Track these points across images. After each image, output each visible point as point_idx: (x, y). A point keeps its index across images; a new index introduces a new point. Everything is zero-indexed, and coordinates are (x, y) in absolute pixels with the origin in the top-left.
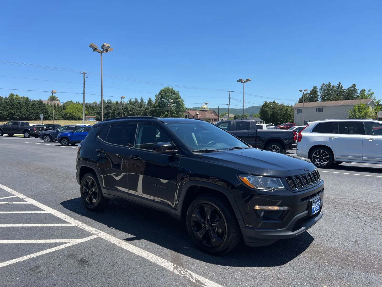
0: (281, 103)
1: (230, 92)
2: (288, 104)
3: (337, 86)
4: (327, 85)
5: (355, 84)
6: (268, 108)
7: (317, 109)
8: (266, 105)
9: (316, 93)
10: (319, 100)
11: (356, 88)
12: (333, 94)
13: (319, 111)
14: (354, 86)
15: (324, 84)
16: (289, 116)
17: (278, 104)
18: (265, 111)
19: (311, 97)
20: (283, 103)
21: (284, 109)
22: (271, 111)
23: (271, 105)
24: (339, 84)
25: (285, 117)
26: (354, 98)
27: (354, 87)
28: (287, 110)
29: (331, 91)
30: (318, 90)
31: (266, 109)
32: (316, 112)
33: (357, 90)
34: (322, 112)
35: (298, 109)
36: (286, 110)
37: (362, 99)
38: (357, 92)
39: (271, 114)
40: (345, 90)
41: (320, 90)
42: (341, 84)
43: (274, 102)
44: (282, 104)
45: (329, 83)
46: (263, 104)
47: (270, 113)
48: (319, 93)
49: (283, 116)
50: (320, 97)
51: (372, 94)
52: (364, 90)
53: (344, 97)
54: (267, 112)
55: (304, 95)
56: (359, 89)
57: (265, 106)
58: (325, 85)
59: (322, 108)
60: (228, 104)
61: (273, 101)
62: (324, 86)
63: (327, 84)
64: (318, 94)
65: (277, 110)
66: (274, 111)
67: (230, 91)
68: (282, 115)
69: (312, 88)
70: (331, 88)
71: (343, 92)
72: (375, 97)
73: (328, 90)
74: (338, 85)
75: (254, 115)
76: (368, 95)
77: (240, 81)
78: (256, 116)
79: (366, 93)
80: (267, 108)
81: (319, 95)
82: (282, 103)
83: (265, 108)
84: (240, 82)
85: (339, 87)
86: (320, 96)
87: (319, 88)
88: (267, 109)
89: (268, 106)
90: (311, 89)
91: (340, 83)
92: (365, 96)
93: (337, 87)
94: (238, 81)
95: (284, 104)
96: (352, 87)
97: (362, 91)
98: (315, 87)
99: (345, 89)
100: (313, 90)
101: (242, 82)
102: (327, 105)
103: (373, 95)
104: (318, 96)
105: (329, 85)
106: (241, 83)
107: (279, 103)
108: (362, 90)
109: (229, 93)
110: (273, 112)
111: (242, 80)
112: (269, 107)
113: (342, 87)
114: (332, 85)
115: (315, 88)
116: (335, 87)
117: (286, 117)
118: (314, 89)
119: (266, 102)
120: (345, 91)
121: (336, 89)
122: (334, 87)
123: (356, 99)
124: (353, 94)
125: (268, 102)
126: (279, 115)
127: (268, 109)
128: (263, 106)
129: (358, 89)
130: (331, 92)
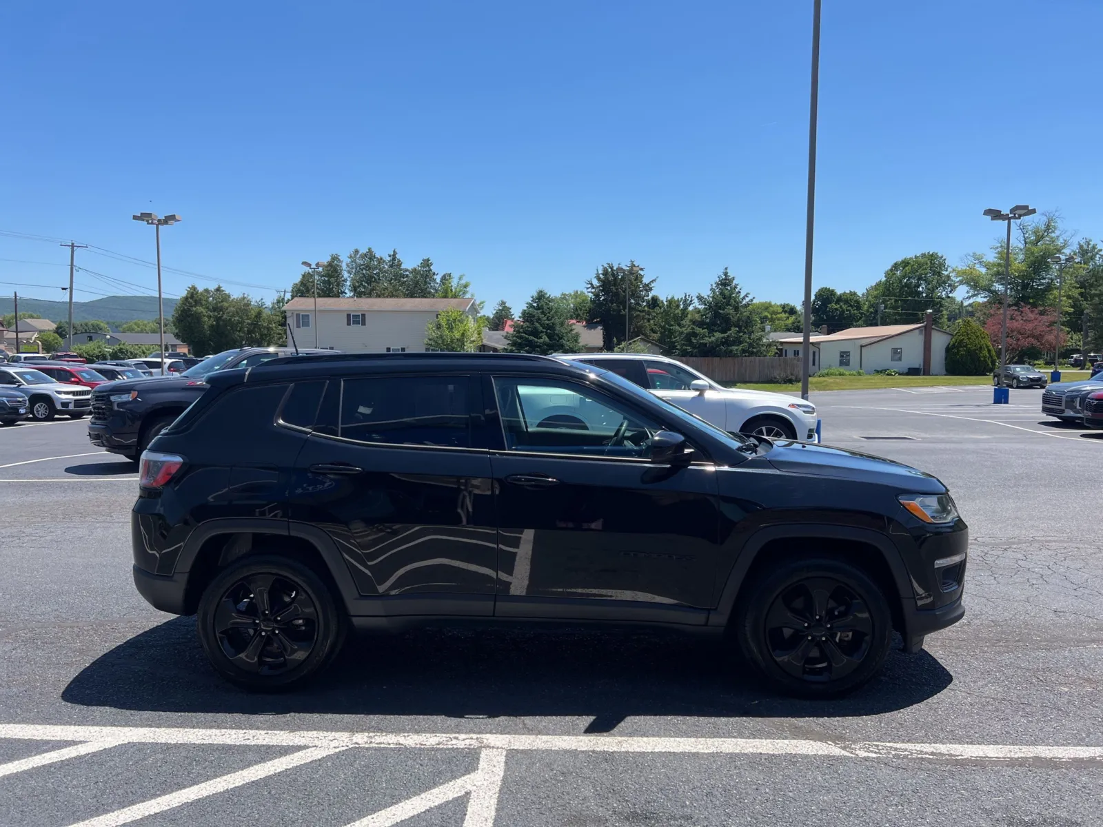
0: (241, 296)
1: (73, 246)
2: (262, 299)
3: (389, 259)
4: (365, 255)
5: (428, 260)
6: (202, 305)
7: (349, 316)
8: (193, 297)
9: (337, 272)
10: (346, 293)
11: (431, 267)
12: (379, 279)
13: (357, 324)
14: (426, 263)
15: (357, 251)
16: (266, 332)
17: (232, 298)
18: (192, 315)
19: (324, 282)
20: (248, 295)
21: (252, 312)
22: (210, 317)
23: (208, 298)
24: (393, 255)
25: (256, 335)
26: (429, 293)
27: (428, 265)
28: (259, 314)
29: (375, 272)
30: (344, 266)
31: (194, 309)
32: (349, 324)
33: (434, 274)
34: (364, 327)
35: (298, 315)
36: (256, 316)
37: (446, 297)
38: (435, 280)
39: (212, 326)
40: (408, 273)
41: (348, 266)
42: (397, 256)
43: (218, 290)
44: (244, 298)
45: (370, 249)
46: (184, 294)
47: (208, 322)
48: (346, 275)
49: (249, 332)
50: (350, 286)
51: (466, 286)
52: (450, 275)
53: (407, 290)
54: (198, 318)
55: (306, 278)
56: (439, 270)
57: (191, 300)
58: (360, 253)
59: (362, 315)
60: (68, 286)
61: (217, 286)
62: (358, 256)
63: (365, 252)
64: (343, 276)
65: (228, 313)
66: (220, 317)
67: (73, 244)
68: (246, 329)
69: (329, 259)
70: (376, 263)
71: (403, 276)
72: (472, 295)
73: (368, 267)
74: (390, 256)
75: (125, 326)
76: (458, 290)
77: (145, 217)
78: (133, 330)
79: (454, 283)
80: (198, 307)
81: (345, 281)
82: (244, 294)
83: (192, 307)
84: (143, 220)
85: (393, 263)
86: (348, 283)
87: (345, 261)
88: (200, 309)
89: (200, 299)
90: (325, 260)
91: (394, 251)
92: (451, 290)
93: (390, 261)
94: (135, 218)
95: (250, 297)
96: (424, 267)
97: (445, 279)
98: (337, 258)
99: (407, 270)
100: (330, 264)
101: (152, 223)
102: (376, 308)
103: (467, 290)
104: (343, 281)
105: (370, 255)
106: (148, 223)
107: (235, 293)
108: (444, 276)
109: (69, 249)
110: (218, 319)
111: (153, 217)
112: (204, 302)
113: (400, 264)
114: (378, 256)
115: (335, 258)
116: (384, 261)
117: (258, 336)
118: (333, 262)
119: (194, 288)
120: (407, 276)
121: (386, 267)
122: (380, 260)
123: (434, 296)
124: (426, 283)
125: (200, 289)
126: (238, 329)
127: (202, 310)
128: (186, 298)
129: (436, 273)
130: (375, 274)
